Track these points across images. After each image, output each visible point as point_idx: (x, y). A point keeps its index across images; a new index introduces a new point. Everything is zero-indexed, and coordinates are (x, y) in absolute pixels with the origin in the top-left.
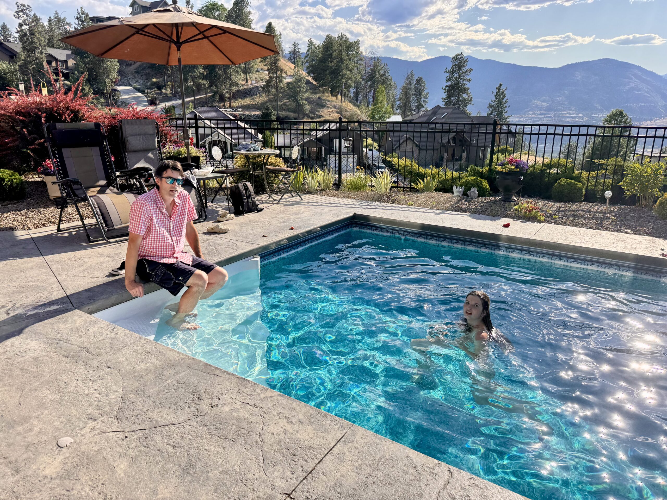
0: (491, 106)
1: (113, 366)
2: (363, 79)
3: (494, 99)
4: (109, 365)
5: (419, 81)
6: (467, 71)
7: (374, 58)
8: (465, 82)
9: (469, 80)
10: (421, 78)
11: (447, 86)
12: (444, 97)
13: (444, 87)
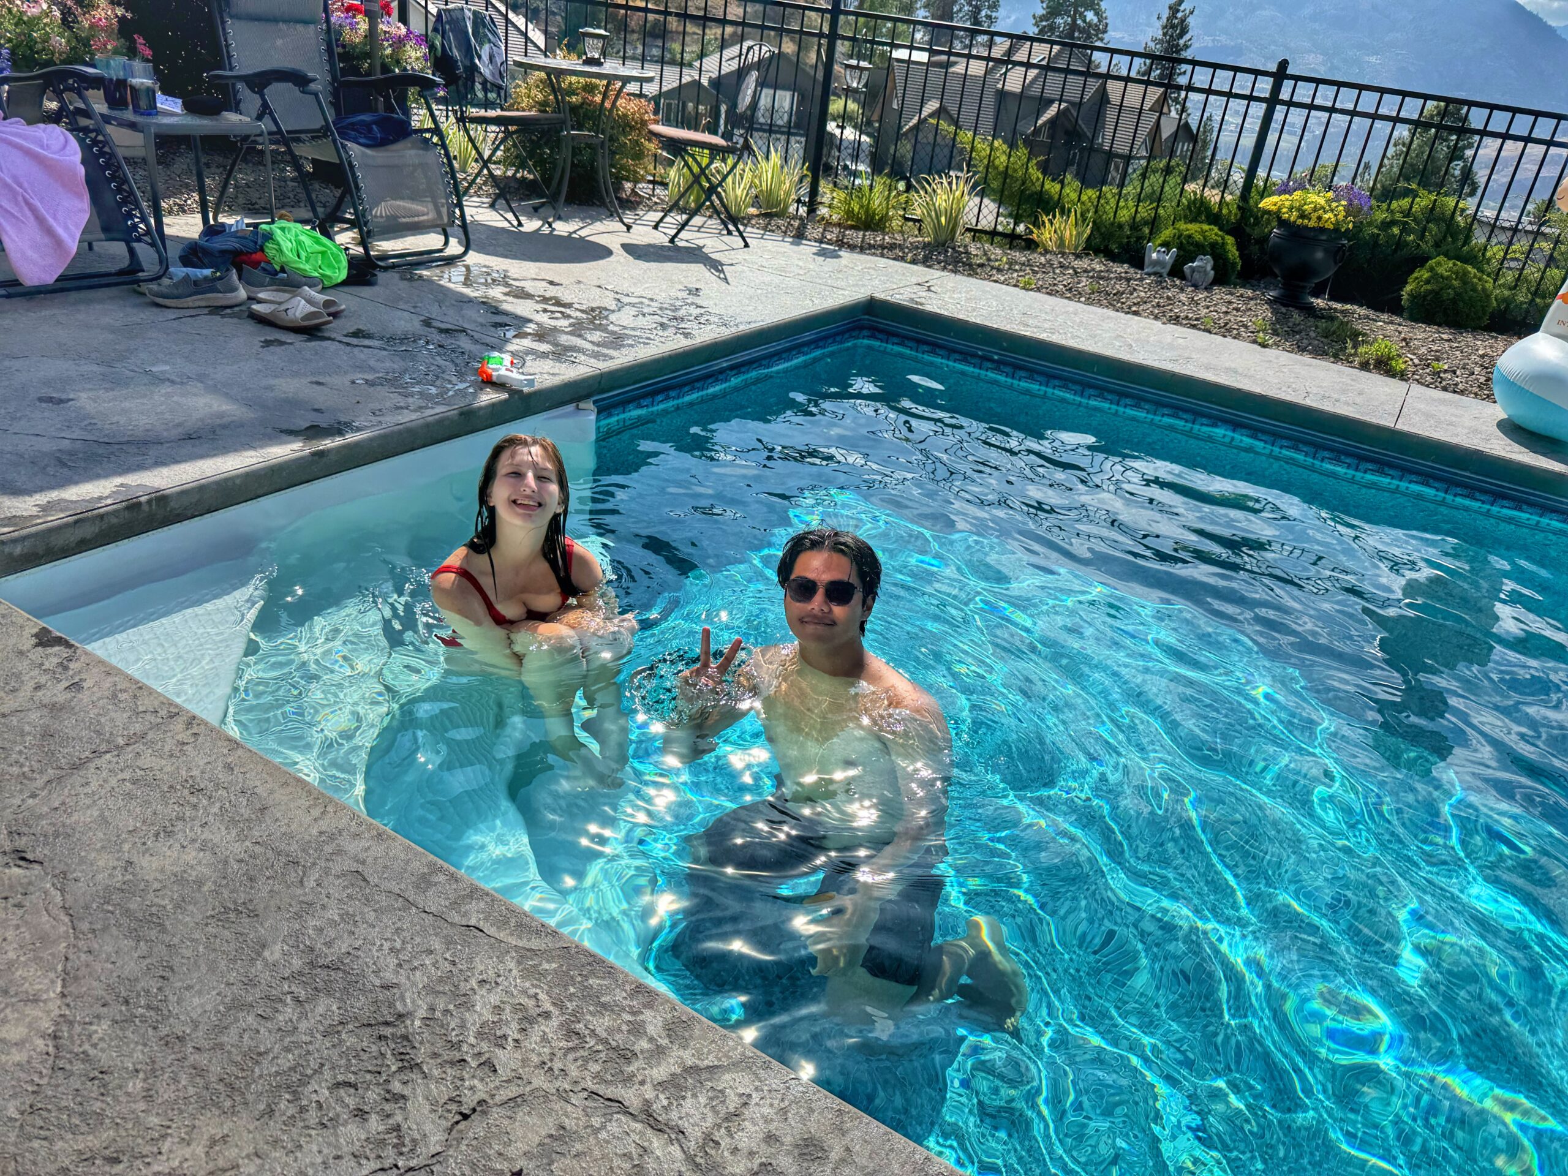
1: (38, 853)
3: (1159, 34)
4: (21, 843)
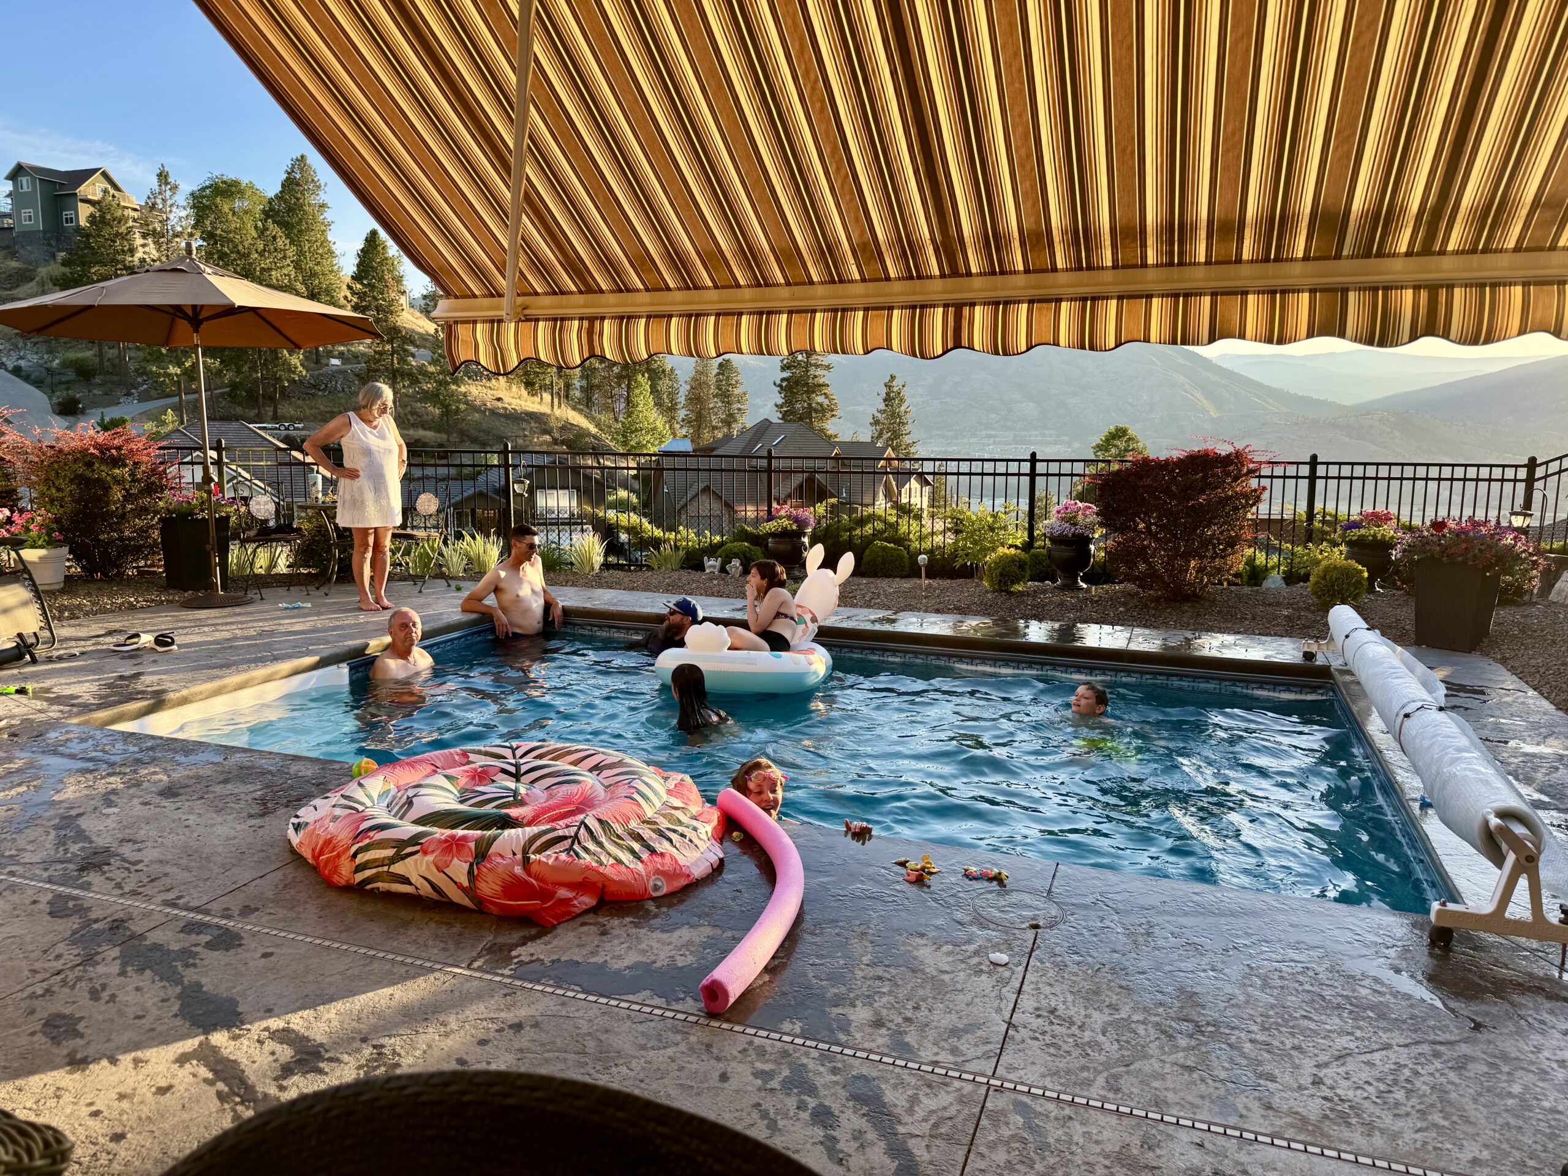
0: (876, 422)
3: (882, 406)
5: (725, 368)
8: (819, 372)
9: (828, 367)
11: (783, 380)
12: (780, 401)
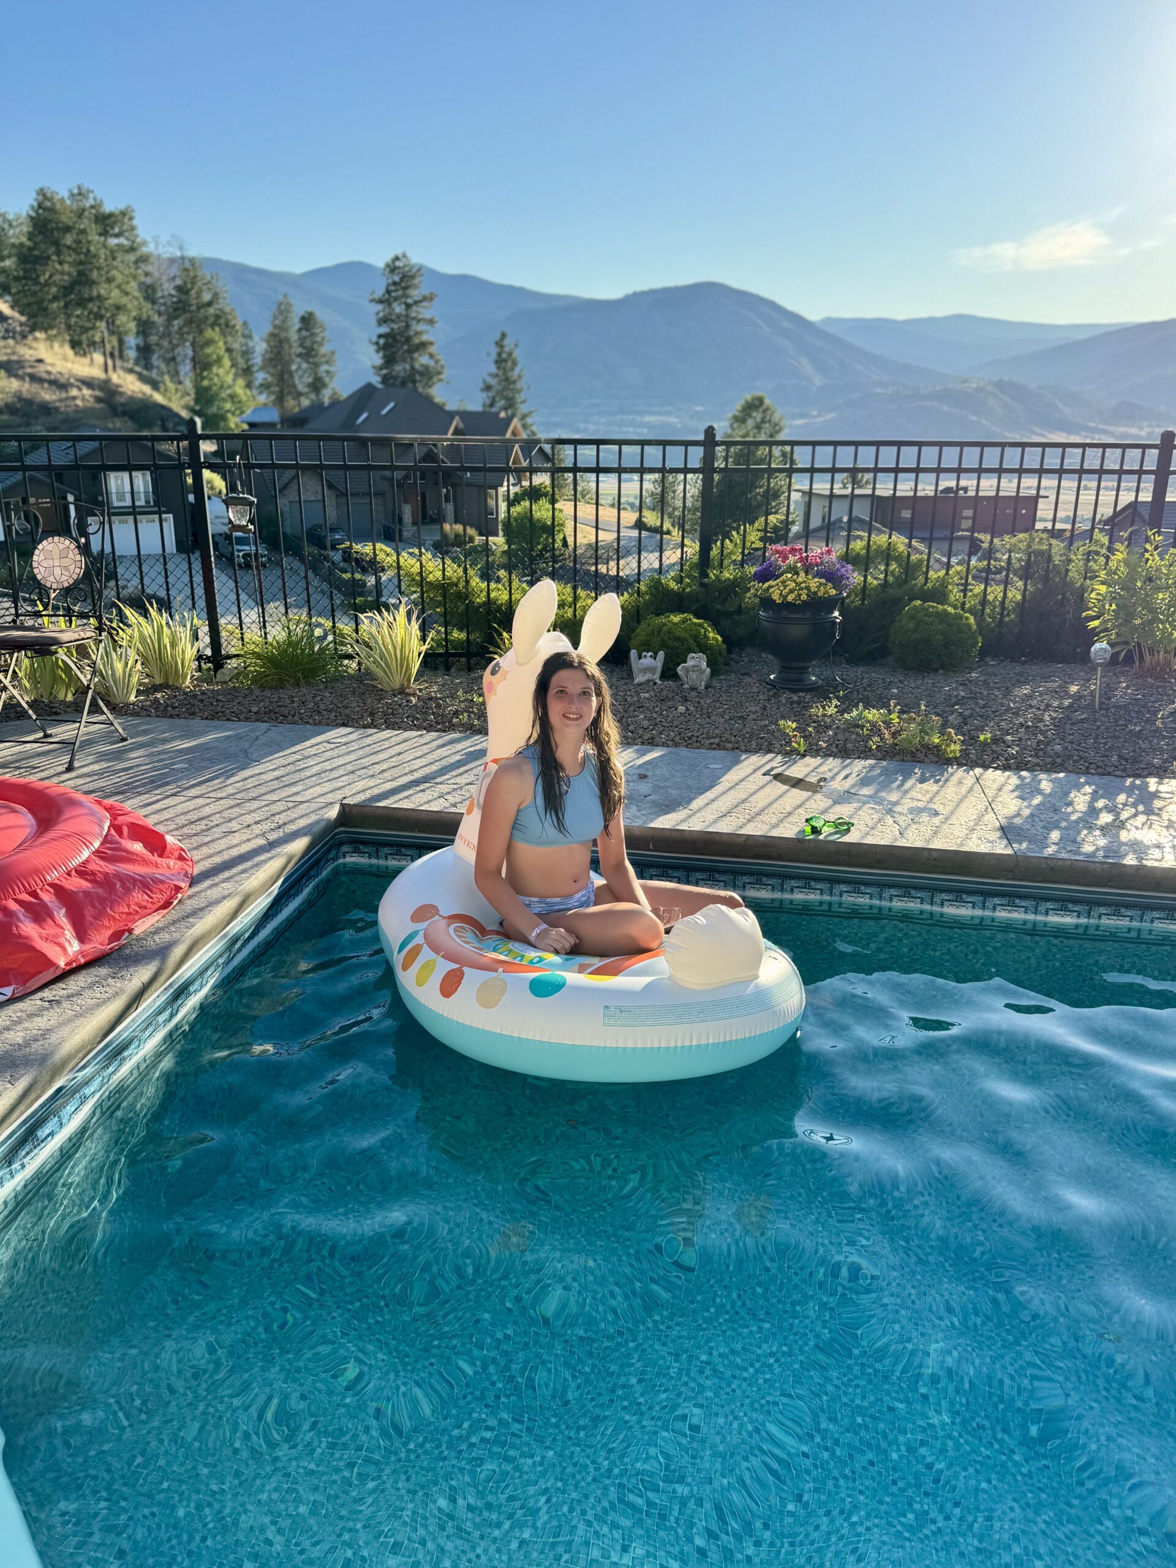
0: (488, 388)
2: (160, 314)
3: (493, 369)
5: (307, 321)
6: (425, 299)
7: (183, 258)
8: (421, 327)
9: (431, 322)
10: (311, 314)
11: (380, 336)
12: (378, 362)
13: (375, 339)
